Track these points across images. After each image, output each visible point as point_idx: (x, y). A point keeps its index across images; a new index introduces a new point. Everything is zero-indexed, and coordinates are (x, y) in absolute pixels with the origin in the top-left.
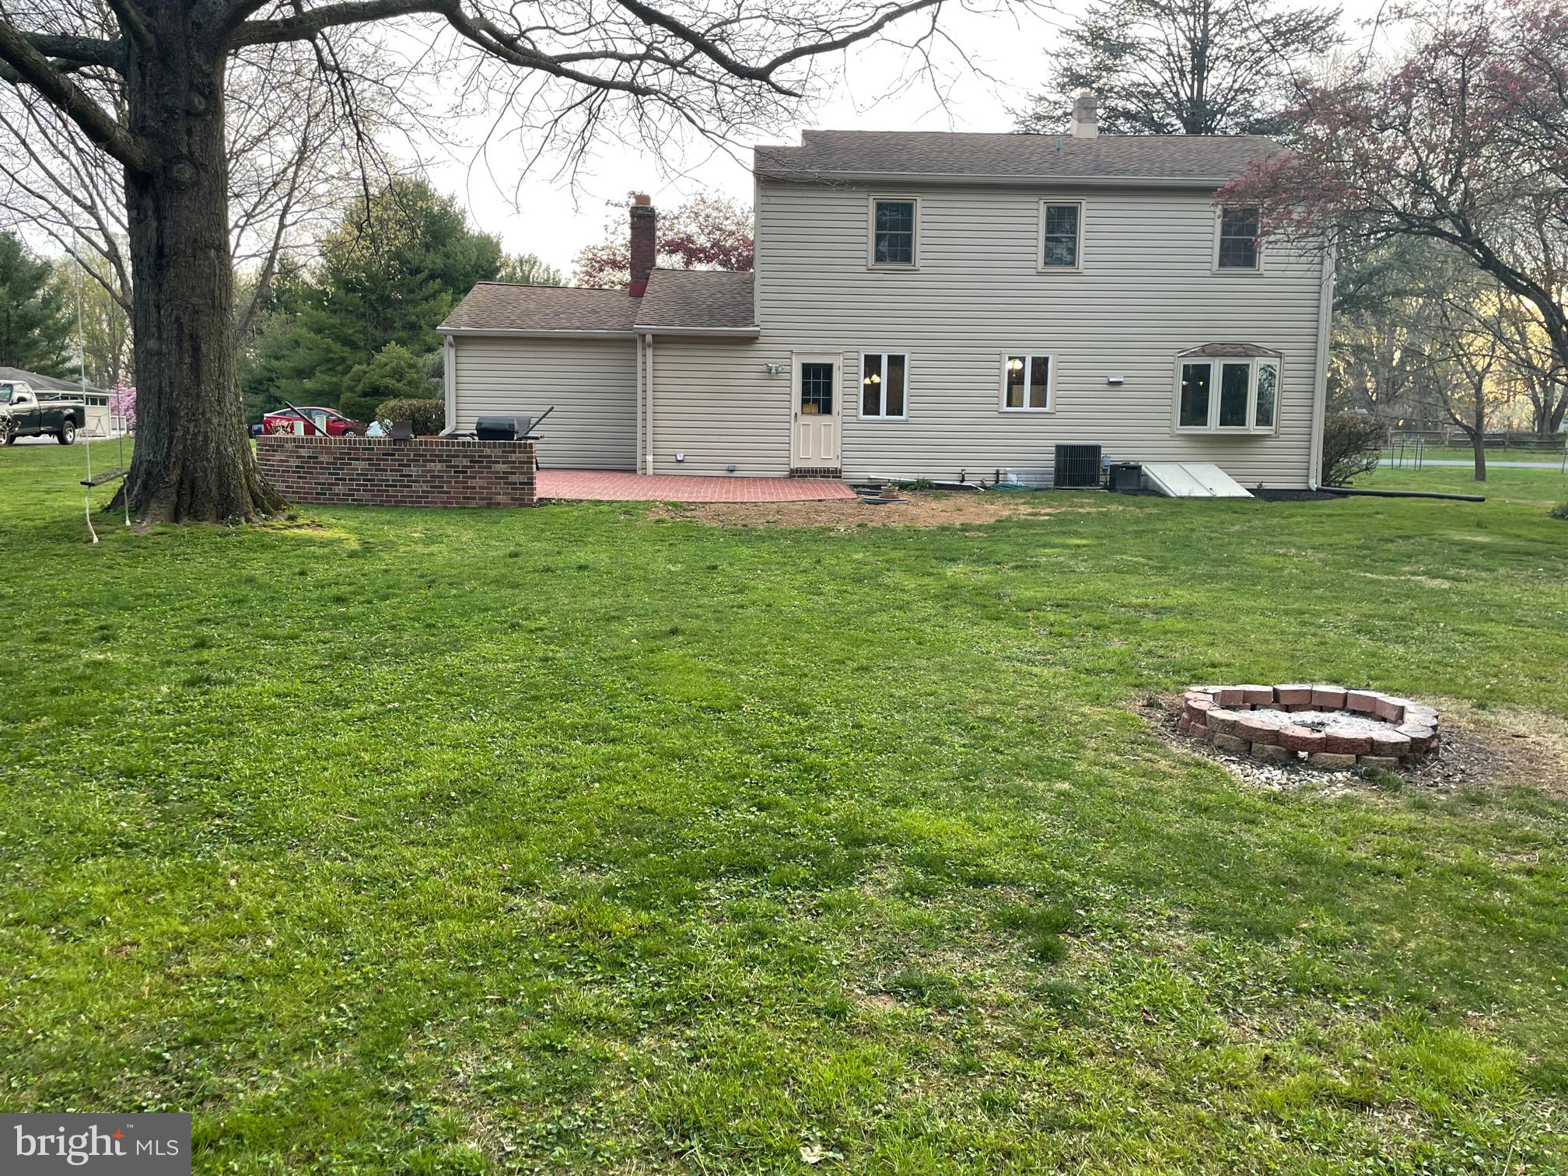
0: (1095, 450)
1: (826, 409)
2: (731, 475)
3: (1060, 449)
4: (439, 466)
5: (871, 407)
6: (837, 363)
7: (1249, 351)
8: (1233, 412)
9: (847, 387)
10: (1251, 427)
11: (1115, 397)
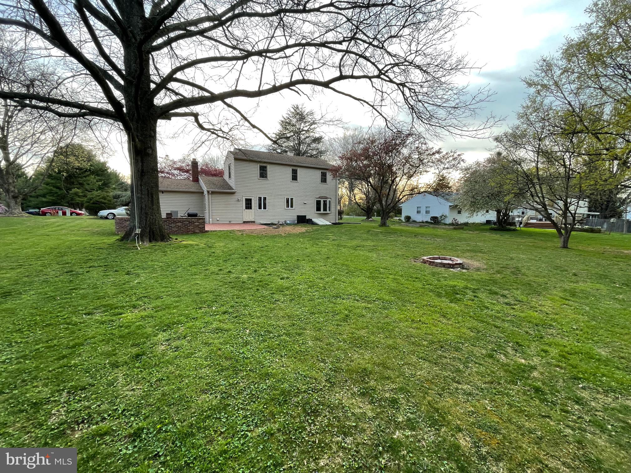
0: (305, 216)
1: (251, 208)
2: (230, 223)
3: (298, 216)
4: (180, 224)
5: (260, 208)
6: (253, 198)
7: (327, 198)
8: (325, 209)
9: (255, 204)
10: (328, 212)
11: (305, 205)
